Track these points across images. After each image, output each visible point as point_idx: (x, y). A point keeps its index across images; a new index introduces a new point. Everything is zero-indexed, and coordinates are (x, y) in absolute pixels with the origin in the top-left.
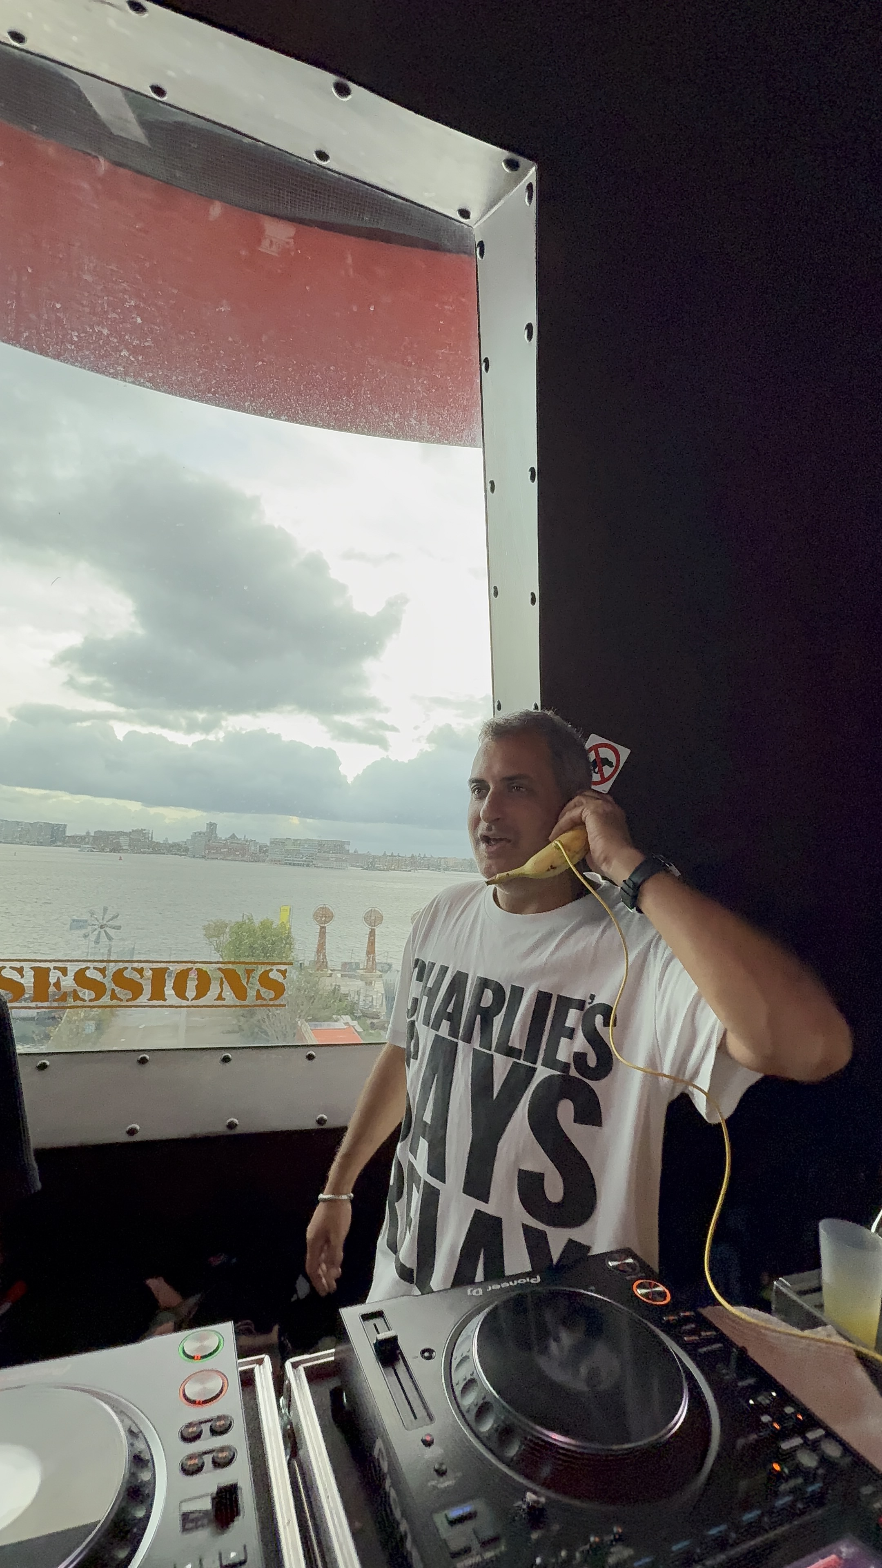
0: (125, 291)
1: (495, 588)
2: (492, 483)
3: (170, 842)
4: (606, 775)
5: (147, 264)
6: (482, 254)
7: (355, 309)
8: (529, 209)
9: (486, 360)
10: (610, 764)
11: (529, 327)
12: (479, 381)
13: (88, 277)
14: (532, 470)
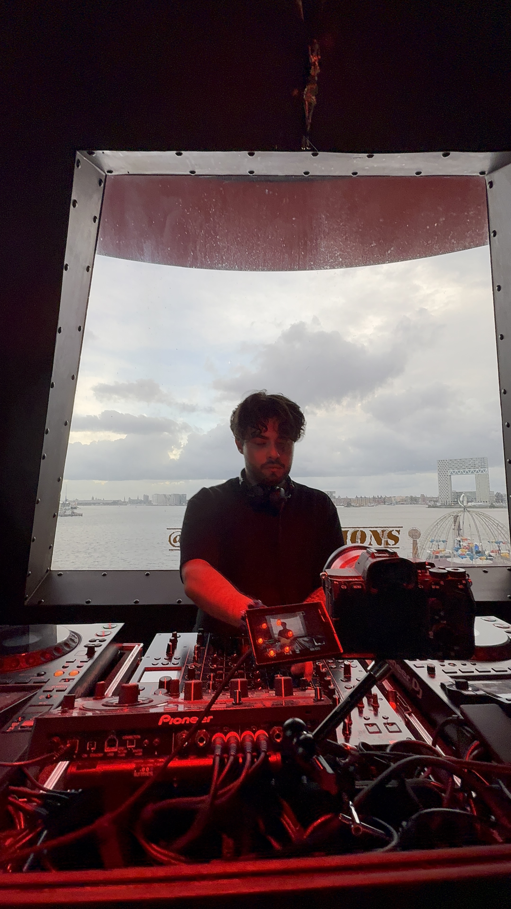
0: (336, 250)
6: (490, 187)
7: (428, 227)
9: (494, 231)
12: (489, 240)
13: (323, 250)
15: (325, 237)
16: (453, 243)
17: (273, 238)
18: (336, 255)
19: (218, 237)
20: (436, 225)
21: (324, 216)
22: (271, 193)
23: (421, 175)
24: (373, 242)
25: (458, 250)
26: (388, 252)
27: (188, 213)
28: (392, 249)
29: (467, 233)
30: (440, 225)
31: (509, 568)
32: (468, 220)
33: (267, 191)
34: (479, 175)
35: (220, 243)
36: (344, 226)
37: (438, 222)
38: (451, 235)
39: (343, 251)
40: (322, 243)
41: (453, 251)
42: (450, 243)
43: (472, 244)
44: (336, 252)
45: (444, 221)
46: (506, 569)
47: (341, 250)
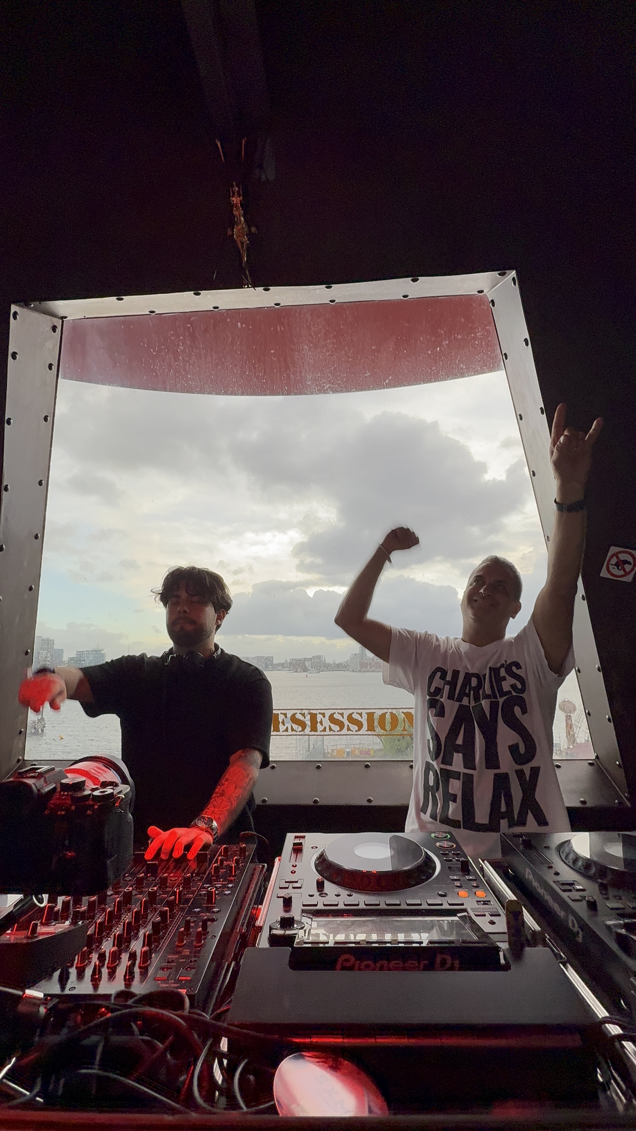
0: (324, 383)
1: (533, 471)
2: (520, 415)
3: (337, 662)
4: (628, 570)
5: (332, 368)
6: (493, 305)
7: (430, 352)
8: (516, 290)
9: (505, 354)
10: (630, 563)
11: (526, 340)
12: (503, 364)
13: (309, 383)
14: (541, 408)
15: (310, 370)
16: (462, 369)
17: (251, 373)
18: (325, 388)
19: (189, 376)
20: (438, 349)
21: (306, 347)
22: (244, 326)
23: (409, 297)
24: (367, 371)
25: (468, 376)
26: (386, 382)
27: (155, 353)
28: (390, 378)
29: (478, 356)
30: (443, 349)
31: (591, 762)
32: (476, 342)
33: (239, 324)
34: (477, 293)
35: (192, 383)
36: (331, 356)
37: (440, 346)
38: (458, 359)
39: (333, 384)
40: (308, 376)
41: (462, 375)
42: (458, 368)
43: (485, 367)
44: (325, 385)
45: (447, 345)
46: (586, 763)
47: (330, 382)
